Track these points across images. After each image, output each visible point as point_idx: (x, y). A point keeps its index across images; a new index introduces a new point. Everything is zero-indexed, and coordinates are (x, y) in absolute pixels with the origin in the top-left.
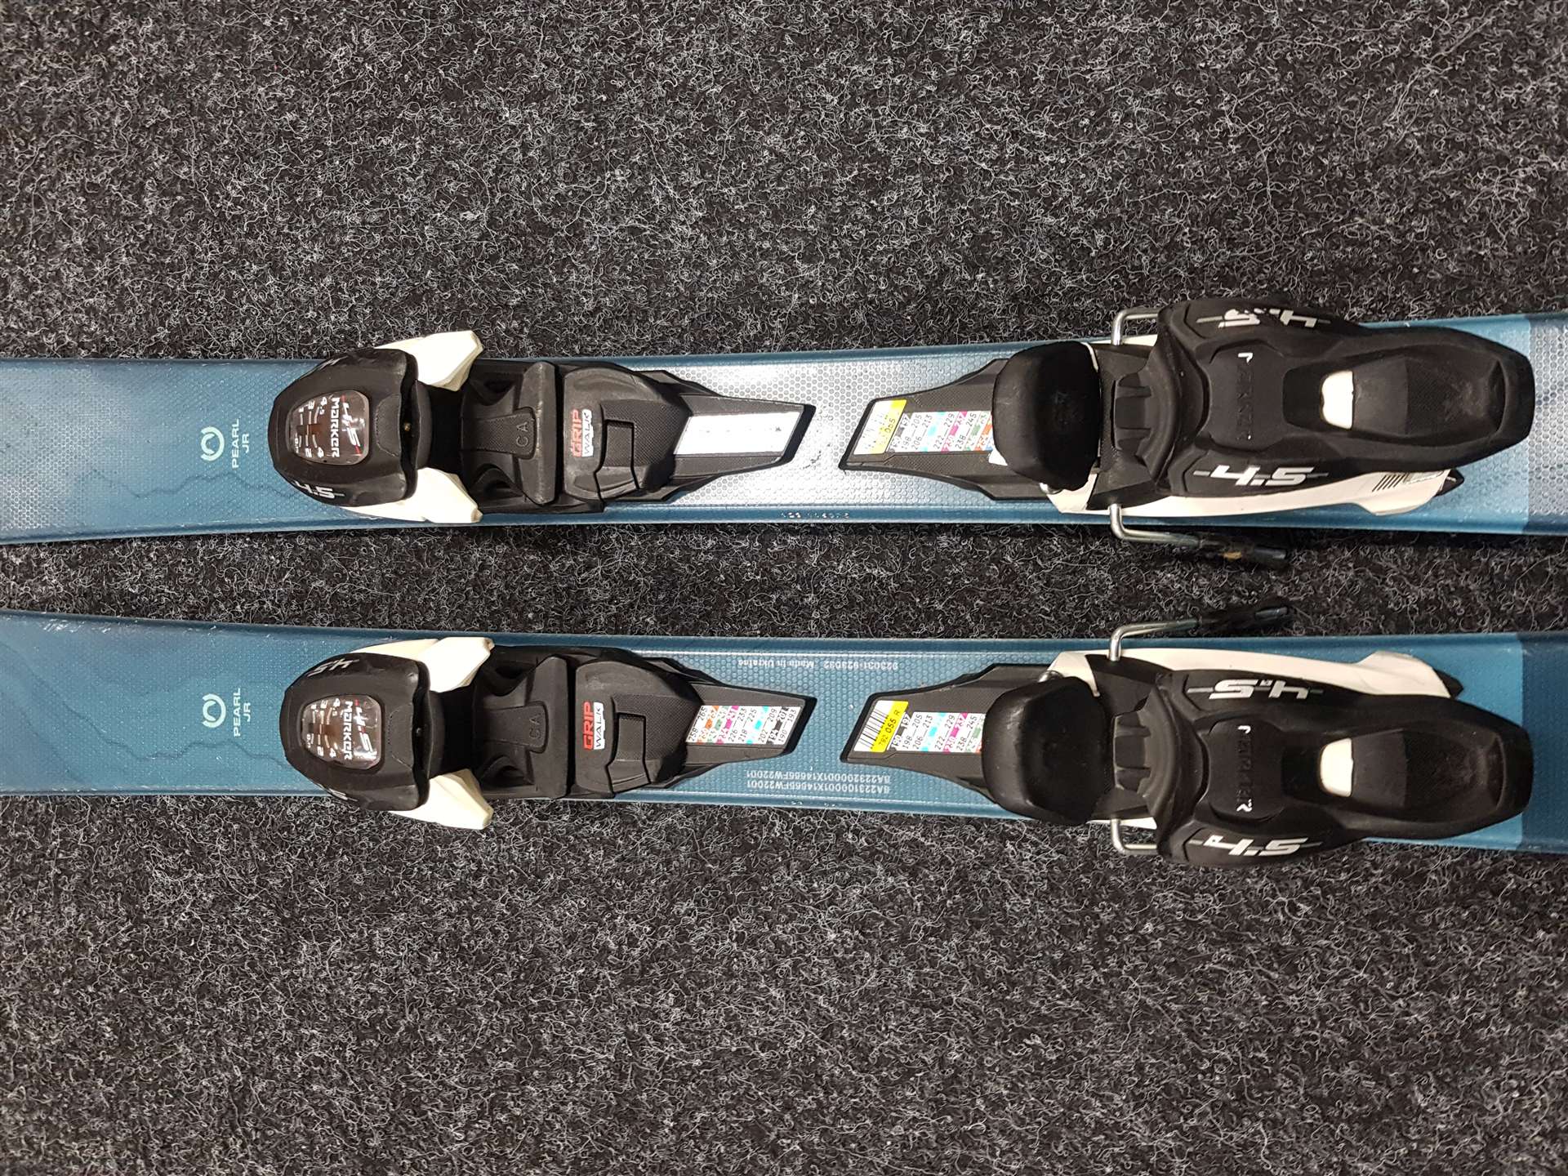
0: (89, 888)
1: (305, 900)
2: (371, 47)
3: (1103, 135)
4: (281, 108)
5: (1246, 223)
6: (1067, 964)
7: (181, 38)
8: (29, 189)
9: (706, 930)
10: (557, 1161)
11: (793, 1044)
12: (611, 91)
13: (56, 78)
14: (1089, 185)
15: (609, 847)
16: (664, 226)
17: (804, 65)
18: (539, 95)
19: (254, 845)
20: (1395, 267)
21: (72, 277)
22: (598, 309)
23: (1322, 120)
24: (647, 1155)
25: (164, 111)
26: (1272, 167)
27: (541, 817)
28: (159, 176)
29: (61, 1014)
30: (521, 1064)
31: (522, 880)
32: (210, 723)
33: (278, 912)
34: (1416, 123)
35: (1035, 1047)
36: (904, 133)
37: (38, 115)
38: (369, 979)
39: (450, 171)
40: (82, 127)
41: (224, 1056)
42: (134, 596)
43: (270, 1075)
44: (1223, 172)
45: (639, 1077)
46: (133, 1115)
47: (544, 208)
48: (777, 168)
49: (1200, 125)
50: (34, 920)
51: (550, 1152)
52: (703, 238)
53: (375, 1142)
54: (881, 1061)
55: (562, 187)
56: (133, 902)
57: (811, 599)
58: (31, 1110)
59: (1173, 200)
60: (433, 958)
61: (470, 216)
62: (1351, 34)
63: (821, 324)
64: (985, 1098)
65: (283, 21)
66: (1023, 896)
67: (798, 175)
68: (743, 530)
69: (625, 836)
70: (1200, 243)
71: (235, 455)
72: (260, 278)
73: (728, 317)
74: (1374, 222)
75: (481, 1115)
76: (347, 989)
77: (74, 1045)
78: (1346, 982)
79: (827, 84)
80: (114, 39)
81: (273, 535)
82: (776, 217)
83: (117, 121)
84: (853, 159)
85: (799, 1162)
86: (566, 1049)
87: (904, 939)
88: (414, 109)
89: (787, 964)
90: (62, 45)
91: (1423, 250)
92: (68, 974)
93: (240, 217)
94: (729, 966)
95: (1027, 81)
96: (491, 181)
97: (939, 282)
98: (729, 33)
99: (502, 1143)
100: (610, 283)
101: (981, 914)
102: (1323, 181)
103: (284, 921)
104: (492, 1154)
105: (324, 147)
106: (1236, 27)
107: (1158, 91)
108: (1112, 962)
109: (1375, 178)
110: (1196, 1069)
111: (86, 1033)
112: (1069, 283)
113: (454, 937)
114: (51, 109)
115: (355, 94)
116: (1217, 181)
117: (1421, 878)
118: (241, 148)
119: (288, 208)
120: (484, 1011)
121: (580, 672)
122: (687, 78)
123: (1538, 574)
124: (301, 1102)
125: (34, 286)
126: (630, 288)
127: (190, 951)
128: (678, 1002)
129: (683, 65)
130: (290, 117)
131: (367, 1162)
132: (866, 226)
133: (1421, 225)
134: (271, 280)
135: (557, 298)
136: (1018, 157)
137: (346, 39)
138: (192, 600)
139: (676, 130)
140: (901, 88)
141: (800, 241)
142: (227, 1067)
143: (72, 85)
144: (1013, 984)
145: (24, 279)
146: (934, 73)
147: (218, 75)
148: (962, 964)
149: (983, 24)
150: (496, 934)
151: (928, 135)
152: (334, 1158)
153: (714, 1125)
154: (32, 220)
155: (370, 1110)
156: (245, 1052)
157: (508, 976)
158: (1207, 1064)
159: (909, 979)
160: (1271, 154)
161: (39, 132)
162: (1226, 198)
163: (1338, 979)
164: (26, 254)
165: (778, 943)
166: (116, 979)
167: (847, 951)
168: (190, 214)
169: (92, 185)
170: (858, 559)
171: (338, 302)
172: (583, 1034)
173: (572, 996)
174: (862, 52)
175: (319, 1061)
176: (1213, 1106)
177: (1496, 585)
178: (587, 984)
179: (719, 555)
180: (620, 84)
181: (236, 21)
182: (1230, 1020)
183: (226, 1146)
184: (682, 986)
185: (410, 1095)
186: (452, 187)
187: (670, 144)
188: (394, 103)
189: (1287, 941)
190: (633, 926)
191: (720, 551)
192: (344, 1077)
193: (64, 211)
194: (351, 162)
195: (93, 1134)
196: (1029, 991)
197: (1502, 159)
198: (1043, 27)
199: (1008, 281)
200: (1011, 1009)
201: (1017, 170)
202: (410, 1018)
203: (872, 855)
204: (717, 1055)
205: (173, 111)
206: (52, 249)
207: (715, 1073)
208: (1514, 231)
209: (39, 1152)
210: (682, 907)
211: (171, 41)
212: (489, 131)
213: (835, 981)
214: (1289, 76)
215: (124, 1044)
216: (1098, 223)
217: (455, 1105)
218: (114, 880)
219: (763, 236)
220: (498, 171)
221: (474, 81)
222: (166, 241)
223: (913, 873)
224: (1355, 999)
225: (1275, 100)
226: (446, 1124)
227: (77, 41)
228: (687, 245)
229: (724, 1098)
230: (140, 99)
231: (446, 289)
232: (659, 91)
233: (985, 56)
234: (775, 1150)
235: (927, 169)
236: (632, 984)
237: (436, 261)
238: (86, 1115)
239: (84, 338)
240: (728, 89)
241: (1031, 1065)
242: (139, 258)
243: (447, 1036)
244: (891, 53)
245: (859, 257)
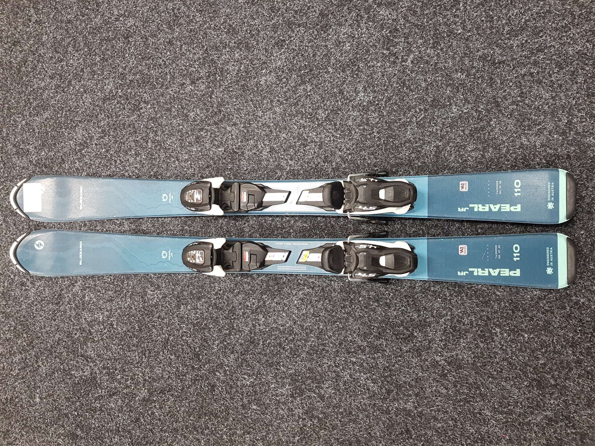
0: (133, 295)
1: (182, 296)
2: (199, 113)
3: (350, 136)
4: (179, 125)
5: (379, 154)
6: (344, 307)
7: (156, 109)
8: (122, 141)
9: (270, 301)
10: (237, 353)
11: (288, 325)
12: (250, 124)
13: (128, 117)
14: (348, 146)
15: (249, 284)
16: (261, 153)
17: (290, 120)
18: (235, 124)
19: (171, 285)
20: (408, 164)
21: (132, 160)
22: (247, 169)
23: (394, 134)
24: (257, 350)
25: (153, 125)
26: (384, 143)
27: (234, 278)
28: (152, 139)
29: (126, 324)
30: (230, 331)
31: (230, 291)
32: (164, 257)
33: (176, 299)
34: (412, 135)
35: (338, 325)
36: (311, 135)
37: (124, 125)
38: (197, 313)
39: (216, 140)
40: (134, 127)
41: (164, 332)
42: (145, 230)
43: (174, 336)
44: (374, 144)
45: (255, 333)
46: (143, 346)
47: (236, 148)
48: (284, 141)
49: (370, 134)
50: (120, 303)
51: (236, 351)
52: (269, 155)
53: (197, 350)
54: (306, 328)
55: (240, 144)
56: (143, 298)
57: (291, 231)
58: (119, 346)
59: (364, 150)
60: (210, 309)
61: (220, 150)
62: (400, 116)
63: (293, 173)
64: (328, 336)
65: (179, 106)
66: (335, 293)
67: (289, 143)
68: (277, 216)
69: (252, 282)
70: (370, 158)
71: (170, 200)
72: (174, 162)
73: (274, 172)
74: (404, 155)
75: (221, 343)
76: (191, 316)
77: (129, 330)
78: (400, 310)
79: (295, 124)
80: (141, 108)
81: (176, 217)
82: (284, 151)
83: (142, 126)
84: (300, 139)
85: (289, 351)
86: (239, 328)
87: (311, 302)
88: (208, 126)
89: (286, 308)
90: (130, 109)
91: (414, 160)
92: (128, 314)
93: (170, 148)
94: (274, 309)
95: (335, 124)
96: (225, 142)
97: (318, 165)
98: (275, 113)
99: (225, 349)
100: (250, 164)
101: (327, 297)
102: (394, 146)
103: (178, 301)
104: (223, 351)
105: (188, 134)
106: (377, 115)
107: (362, 127)
108: (353, 306)
109: (404, 146)
110: (370, 328)
111: (132, 328)
112: (344, 166)
113: (215, 304)
114: (127, 123)
115: (195, 123)
116: (373, 146)
117: (415, 287)
118: (170, 133)
119: (180, 147)
120: (221, 320)
121: (243, 245)
122: (266, 122)
123: (436, 226)
124: (181, 341)
125: (123, 162)
126: (254, 165)
127: (156, 308)
128: (263, 317)
129: (265, 119)
130: (181, 127)
131: (195, 354)
132: (303, 153)
133: (413, 155)
134: (177, 162)
135: (238, 167)
136: (334, 140)
137: (193, 111)
138: (158, 231)
139: (264, 133)
140: (310, 125)
141: (289, 156)
142: (164, 334)
143: (132, 118)
144: (333, 311)
145: (120, 160)
146: (317, 122)
147: (165, 117)
148: (323, 307)
149: (327, 112)
150: (224, 303)
151: (315, 135)
152: (188, 353)
153: (271, 343)
154: (123, 147)
155: (196, 343)
156: (168, 330)
157: (227, 312)
158: (372, 327)
159: (312, 311)
160: (384, 141)
161: (124, 128)
162: (375, 149)
163: (399, 309)
164: (121, 155)
165: (285, 304)
166: (139, 315)
167: (299, 305)
168: (159, 147)
169: (136, 140)
170: (301, 222)
171: (191, 167)
172: (243, 324)
173: (241, 316)
174: (302, 118)
175: (185, 332)
176: (374, 336)
177: (428, 228)
178: (244, 314)
179: (272, 221)
180: (252, 123)
181: (169, 106)
182: (377, 318)
183: (163, 352)
184: (264, 313)
185: (205, 339)
186: (216, 143)
187: (262, 136)
188: (204, 125)
189: (388, 301)
190: (254, 301)
191: (273, 221)
192: (190, 336)
193: (130, 146)
194: (194, 137)
195: (133, 350)
196: (336, 313)
197: (429, 142)
198: (339, 114)
199: (332, 165)
200: (333, 317)
201: (333, 143)
202: (205, 322)
203: (304, 285)
204: (272, 328)
205: (155, 125)
206: (127, 154)
207: (271, 332)
208: (432, 157)
209: (120, 355)
210: (264, 297)
211: (154, 109)
212: (224, 132)
213: (296, 311)
214: (388, 125)
215: (140, 330)
216: (349, 154)
217: (214, 341)
218: (139, 293)
219: (282, 155)
220: (226, 140)
221: (221, 121)
222: (153, 153)
223: (313, 289)
224: (402, 313)
225: (385, 130)
226: (213, 345)
227: (133, 108)
228: (266, 156)
229: (273, 337)
230: (147, 122)
231: (215, 164)
232: (260, 124)
233: (327, 119)
234: (284, 348)
235: (316, 142)
236: (254, 313)
237: (213, 159)
238: (131, 346)
239: (134, 174)
240: (275, 124)
241: (337, 328)
242: (147, 156)
243: (213, 326)
244: (308, 118)
245: (301, 160)
